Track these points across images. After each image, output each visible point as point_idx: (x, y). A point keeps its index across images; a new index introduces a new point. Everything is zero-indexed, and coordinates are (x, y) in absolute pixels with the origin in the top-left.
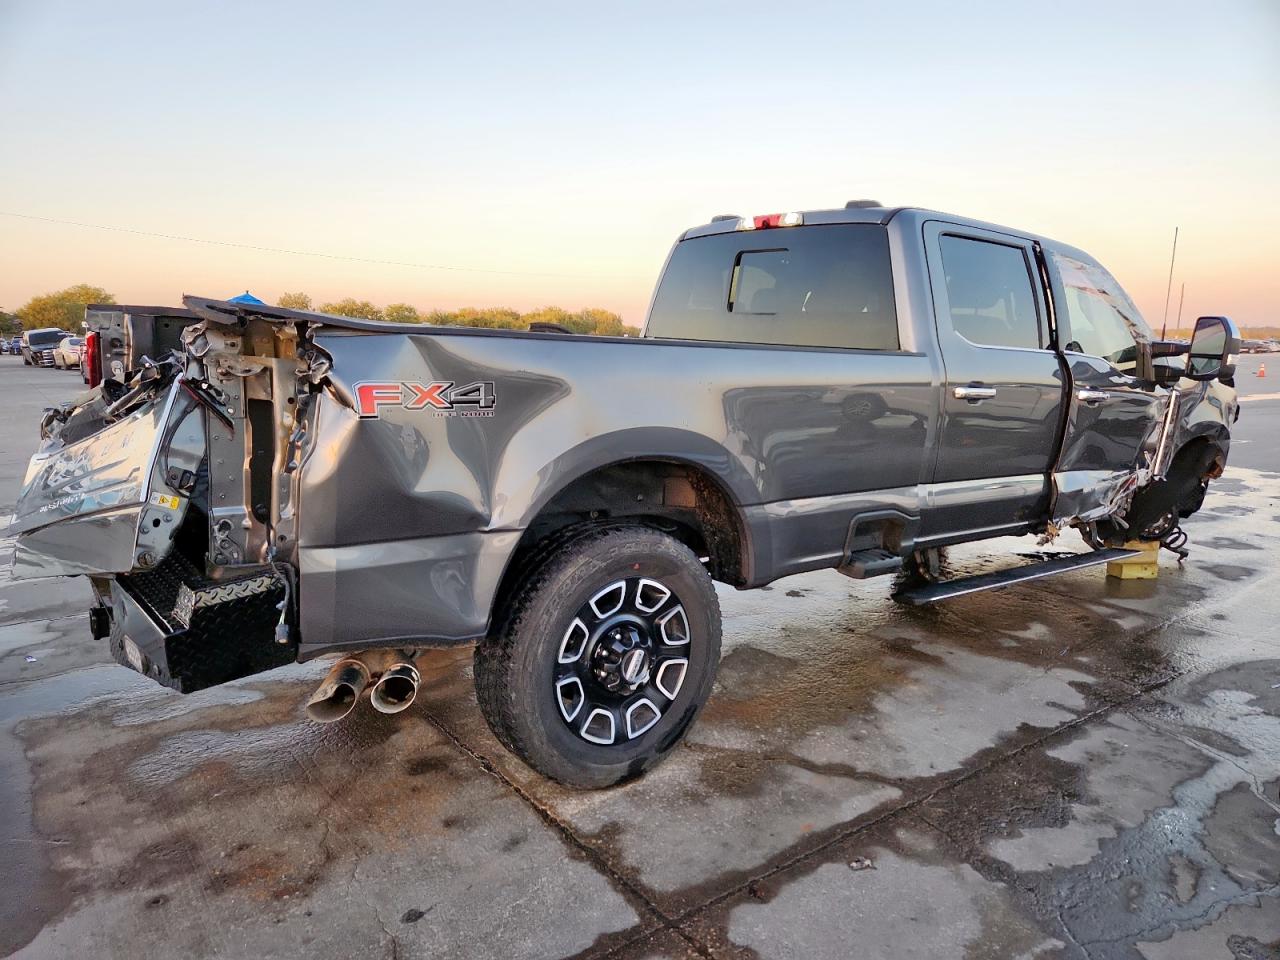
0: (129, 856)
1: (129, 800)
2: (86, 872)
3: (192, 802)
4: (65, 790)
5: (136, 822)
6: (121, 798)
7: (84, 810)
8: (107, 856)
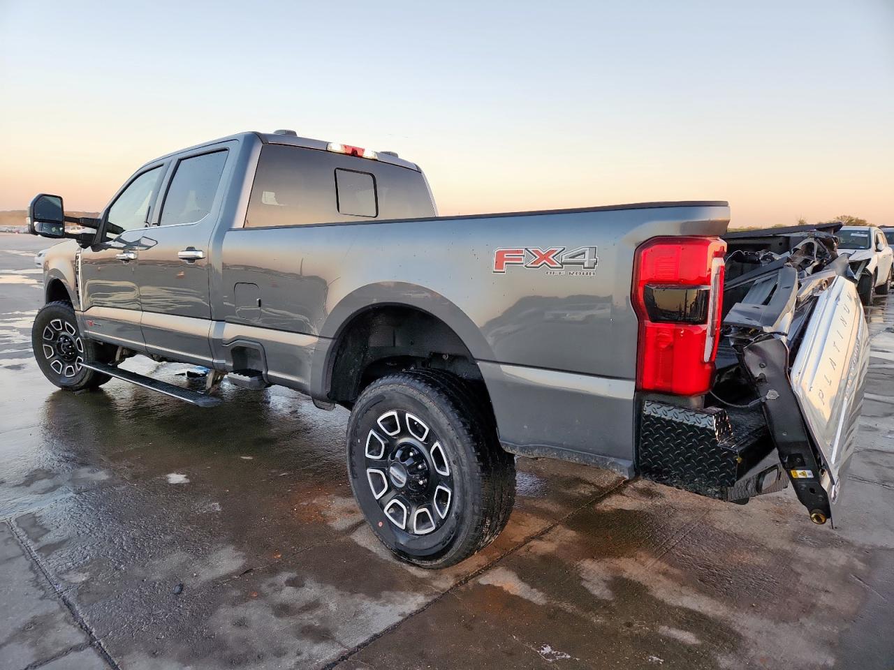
0: (829, 550)
1: (799, 574)
2: (856, 557)
3: (770, 551)
4: (830, 608)
5: (809, 562)
6: (801, 579)
7: (830, 588)
8: (839, 557)
